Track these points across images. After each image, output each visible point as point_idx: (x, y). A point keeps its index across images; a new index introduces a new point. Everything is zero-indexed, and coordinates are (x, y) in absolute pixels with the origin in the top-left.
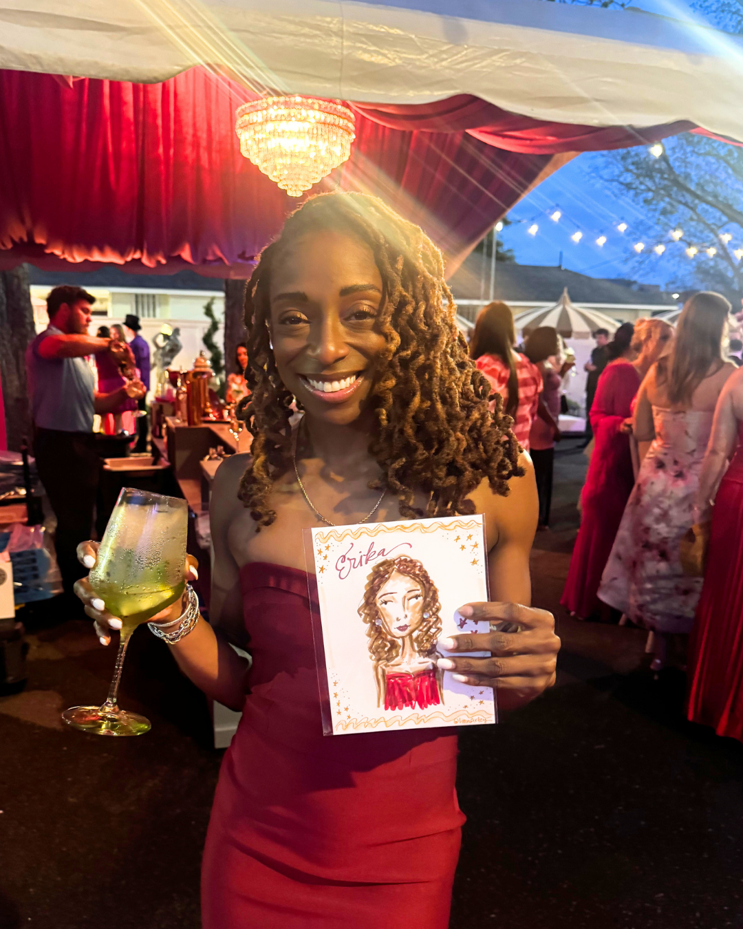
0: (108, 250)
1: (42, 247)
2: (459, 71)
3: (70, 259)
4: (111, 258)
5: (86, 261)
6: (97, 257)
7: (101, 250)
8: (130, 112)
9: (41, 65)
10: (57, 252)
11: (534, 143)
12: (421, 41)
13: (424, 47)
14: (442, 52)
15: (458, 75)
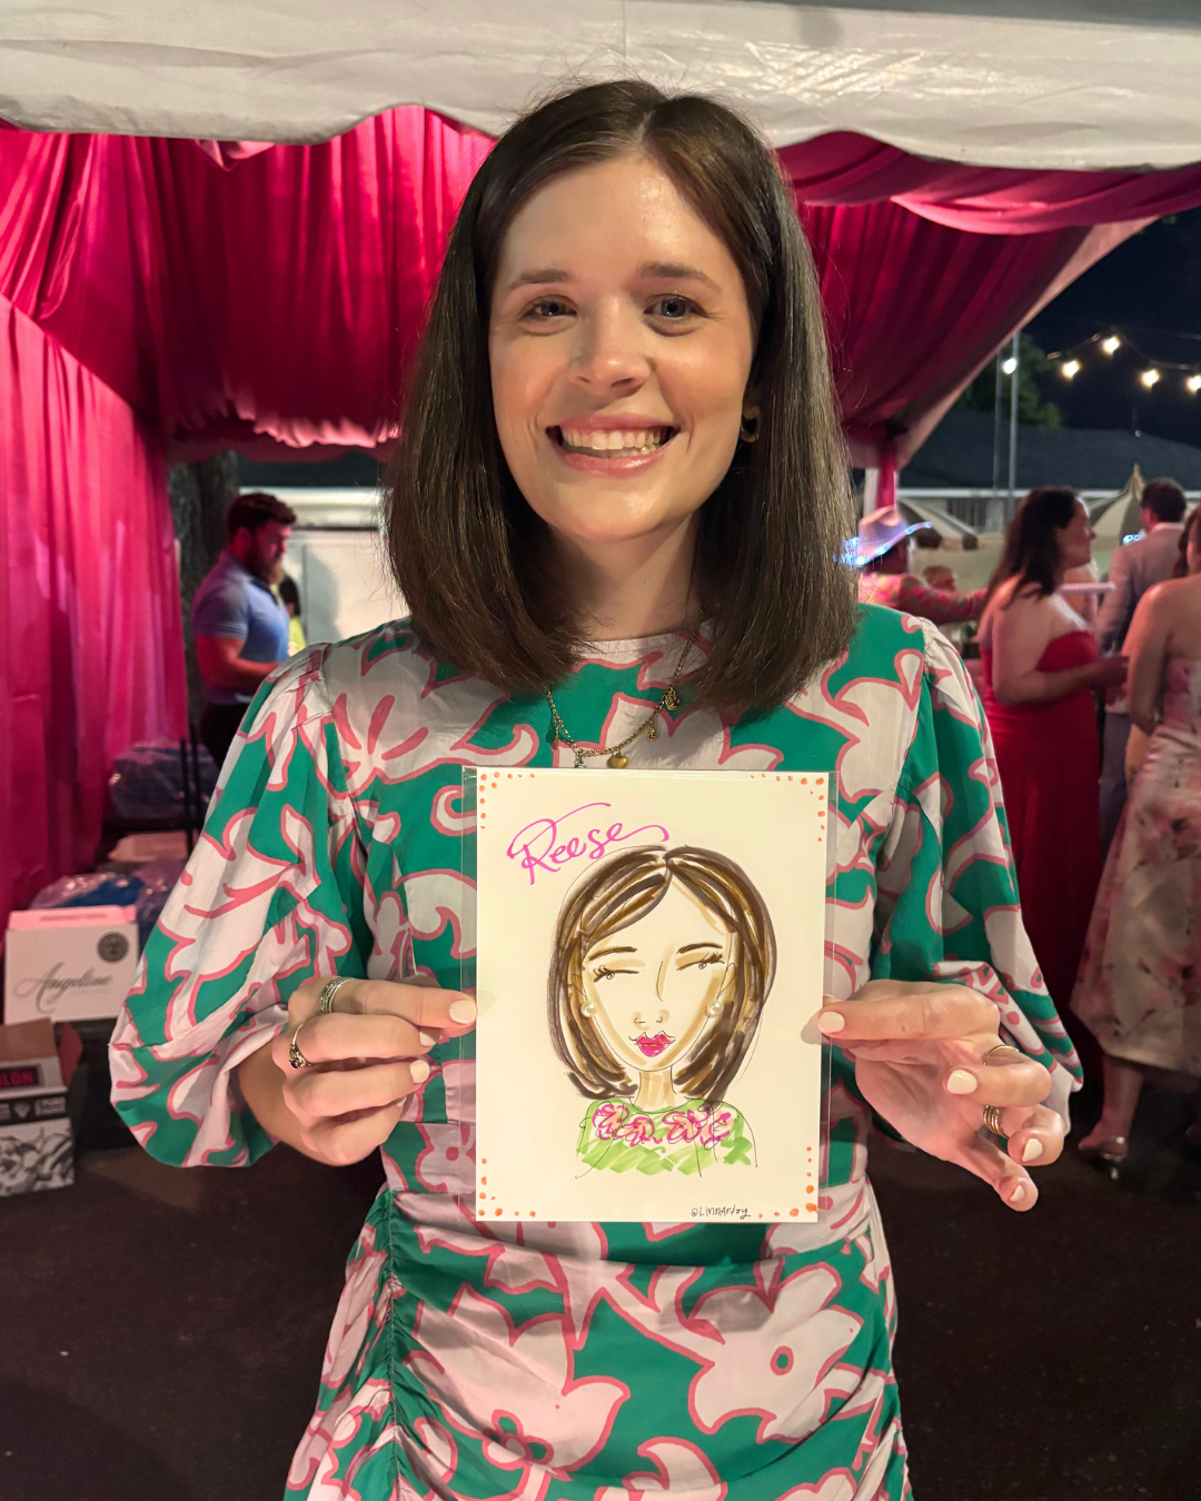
0: (346, 425)
1: (250, 424)
2: (828, 93)
3: (290, 442)
4: (353, 437)
5: (316, 444)
6: (330, 437)
7: (337, 426)
8: (373, 209)
9: (133, 122)
10: (273, 431)
11: (1010, 215)
12: (761, 48)
13: (766, 60)
14: (798, 65)
15: (827, 101)
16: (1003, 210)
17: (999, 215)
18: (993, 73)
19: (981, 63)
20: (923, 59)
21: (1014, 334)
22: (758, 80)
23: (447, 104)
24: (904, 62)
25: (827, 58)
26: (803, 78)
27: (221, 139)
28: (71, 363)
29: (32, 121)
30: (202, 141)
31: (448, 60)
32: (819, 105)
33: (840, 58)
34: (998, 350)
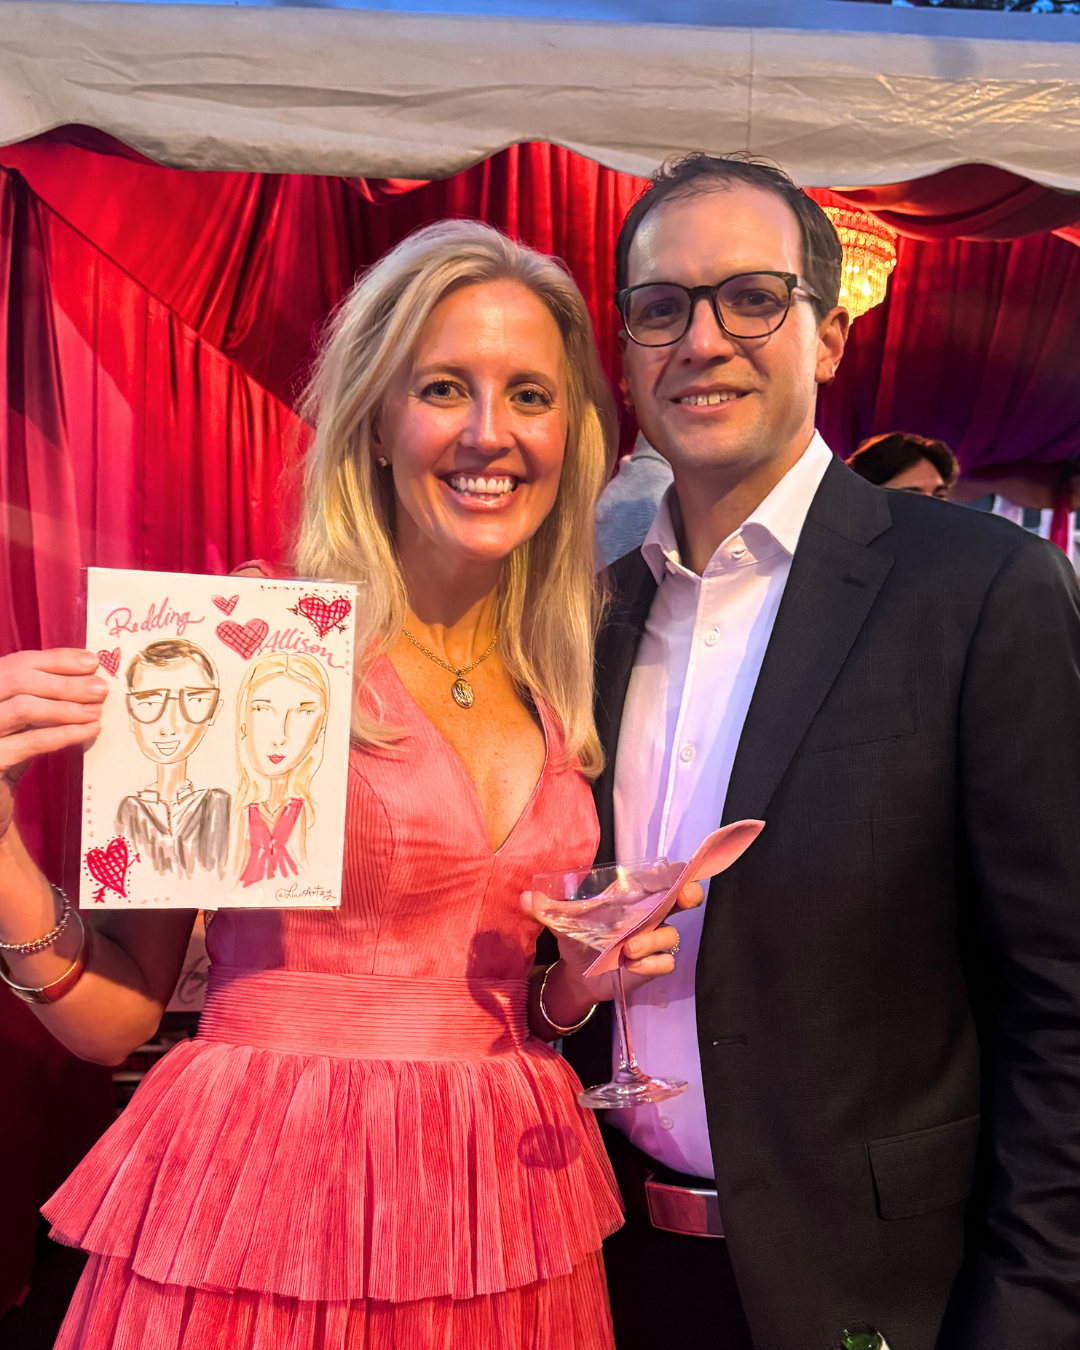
2: (960, 125)
9: (268, 160)
12: (892, 81)
13: (897, 91)
14: (933, 96)
15: (959, 133)
20: (1064, 89)
24: (1043, 93)
25: (961, 89)
26: (935, 110)
27: (369, 177)
28: (257, 391)
29: (175, 160)
30: (348, 178)
31: (572, 95)
32: (951, 137)
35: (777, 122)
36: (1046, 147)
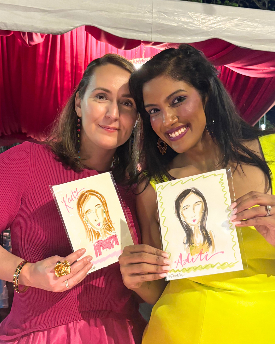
1: (25, 134)
2: (212, 28)
8: (69, 68)
10: (32, 136)
11: (264, 71)
12: (192, 14)
13: (193, 17)
14: (203, 19)
15: (211, 30)
16: (262, 70)
17: (261, 71)
18: (260, 25)
19: (256, 22)
20: (239, 19)
21: (264, 115)
22: (191, 23)
23: (99, 25)
24: (234, 20)
25: (211, 18)
26: (204, 23)
31: (100, 13)
32: (209, 31)
33: (215, 18)
34: (260, 119)
35: (159, 24)
36: (235, 35)
